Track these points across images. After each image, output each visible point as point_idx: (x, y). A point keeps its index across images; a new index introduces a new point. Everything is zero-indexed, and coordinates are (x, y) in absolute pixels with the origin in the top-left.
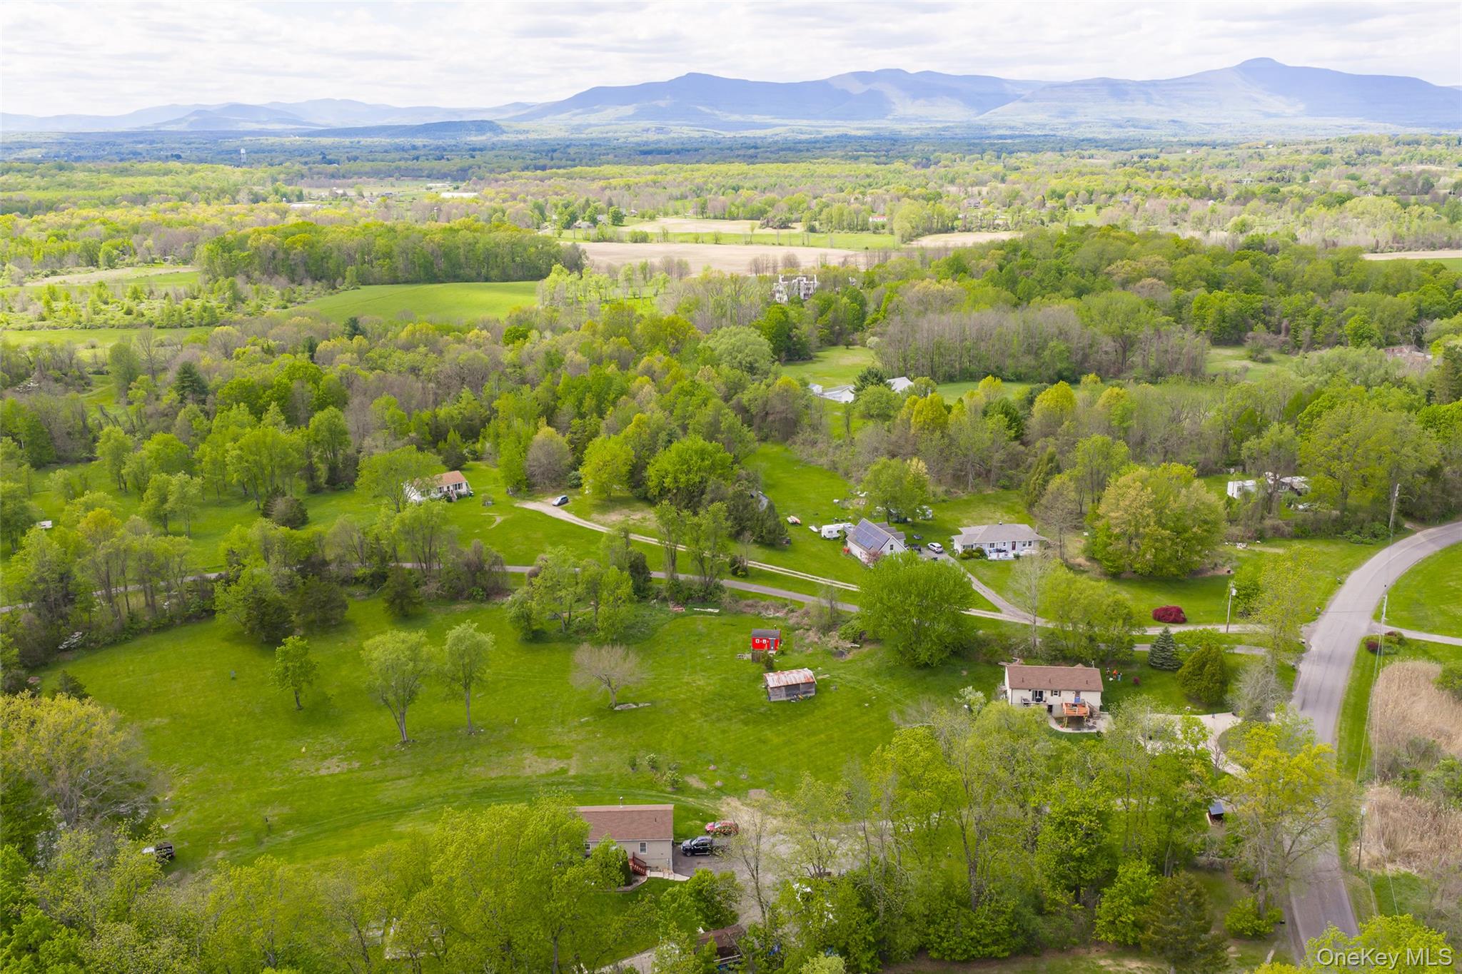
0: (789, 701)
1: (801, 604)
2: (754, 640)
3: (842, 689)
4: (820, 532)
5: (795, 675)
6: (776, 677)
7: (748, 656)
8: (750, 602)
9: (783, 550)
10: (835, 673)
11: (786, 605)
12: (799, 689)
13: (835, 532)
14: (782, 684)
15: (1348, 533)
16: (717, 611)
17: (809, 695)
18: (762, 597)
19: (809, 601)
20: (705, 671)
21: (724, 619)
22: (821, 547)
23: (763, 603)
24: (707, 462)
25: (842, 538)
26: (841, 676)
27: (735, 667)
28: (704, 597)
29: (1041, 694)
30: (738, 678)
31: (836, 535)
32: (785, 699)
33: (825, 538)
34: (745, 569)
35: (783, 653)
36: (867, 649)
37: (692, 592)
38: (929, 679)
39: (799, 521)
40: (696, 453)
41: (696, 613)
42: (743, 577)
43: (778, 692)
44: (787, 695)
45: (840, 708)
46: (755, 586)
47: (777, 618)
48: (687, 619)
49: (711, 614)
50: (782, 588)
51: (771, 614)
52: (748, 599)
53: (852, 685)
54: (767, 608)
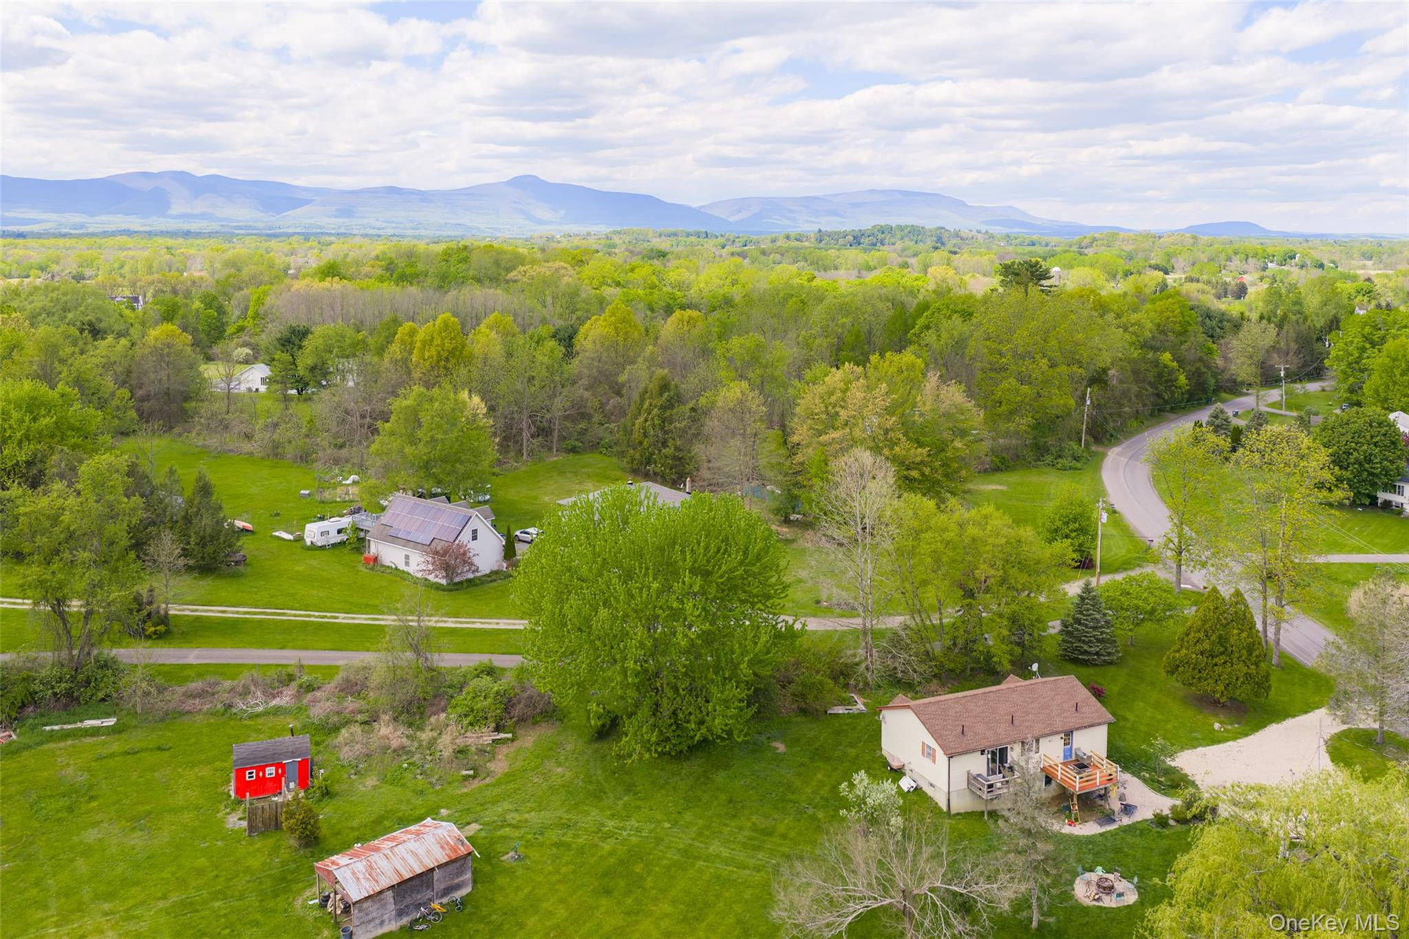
0: (410, 928)
1: (331, 670)
2: (240, 773)
3: (534, 854)
4: (300, 539)
5: (412, 845)
6: (360, 866)
7: (236, 821)
8: (196, 685)
9: (237, 576)
10: (491, 814)
11: (291, 678)
12: (430, 885)
13: (333, 533)
14: (385, 882)
15: (1049, 459)
16: (111, 722)
17: (458, 895)
18: (222, 670)
19: (348, 660)
20: (110, 896)
21: (136, 739)
22: (314, 562)
23: (228, 684)
24: (45, 421)
25: (356, 543)
26: (513, 817)
27: (202, 861)
28: (69, 694)
29: (1003, 752)
30: (221, 895)
31: (335, 538)
32: (392, 926)
33: (313, 547)
34: (165, 620)
35: (327, 793)
36: (529, 739)
37: (36, 687)
38: (720, 777)
39: (249, 526)
40: (18, 406)
41: (52, 737)
42: (159, 636)
43: (372, 908)
44: (400, 914)
45: (562, 913)
46: (196, 652)
47: (277, 711)
48: (26, 758)
49: (95, 732)
50: (264, 645)
51: (258, 703)
52: (186, 679)
53: (553, 835)
54: (245, 692)
